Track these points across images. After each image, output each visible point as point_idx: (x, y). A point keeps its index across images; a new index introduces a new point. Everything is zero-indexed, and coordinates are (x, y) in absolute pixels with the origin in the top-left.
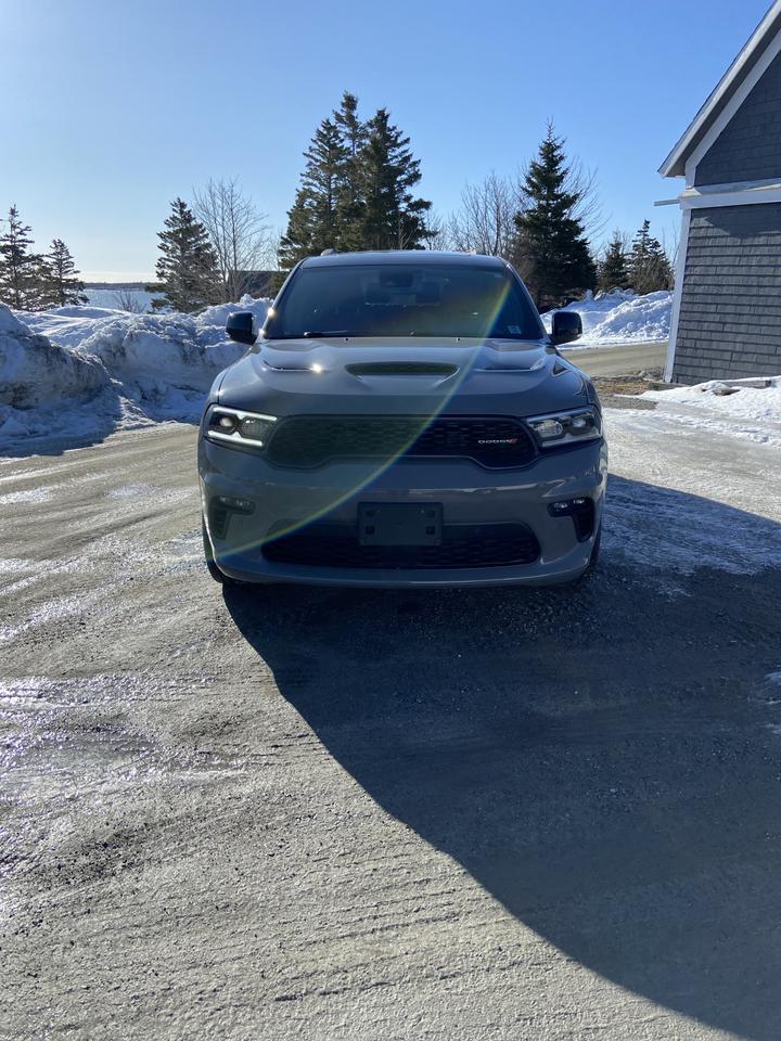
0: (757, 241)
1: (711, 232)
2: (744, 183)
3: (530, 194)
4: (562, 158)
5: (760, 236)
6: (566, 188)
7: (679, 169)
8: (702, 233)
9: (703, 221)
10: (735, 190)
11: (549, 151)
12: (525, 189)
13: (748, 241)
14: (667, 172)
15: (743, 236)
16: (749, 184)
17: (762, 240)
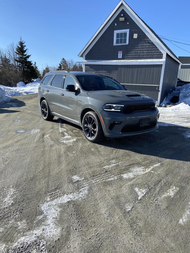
0: (100, 72)
1: (90, 69)
2: (97, 60)
3: (18, 54)
4: (25, 46)
5: (100, 71)
6: (27, 53)
7: (82, 56)
8: (88, 69)
9: (88, 67)
10: (95, 61)
11: (21, 44)
12: (16, 52)
13: (98, 72)
14: (80, 56)
15: (97, 71)
16: (98, 61)
17: (101, 72)
